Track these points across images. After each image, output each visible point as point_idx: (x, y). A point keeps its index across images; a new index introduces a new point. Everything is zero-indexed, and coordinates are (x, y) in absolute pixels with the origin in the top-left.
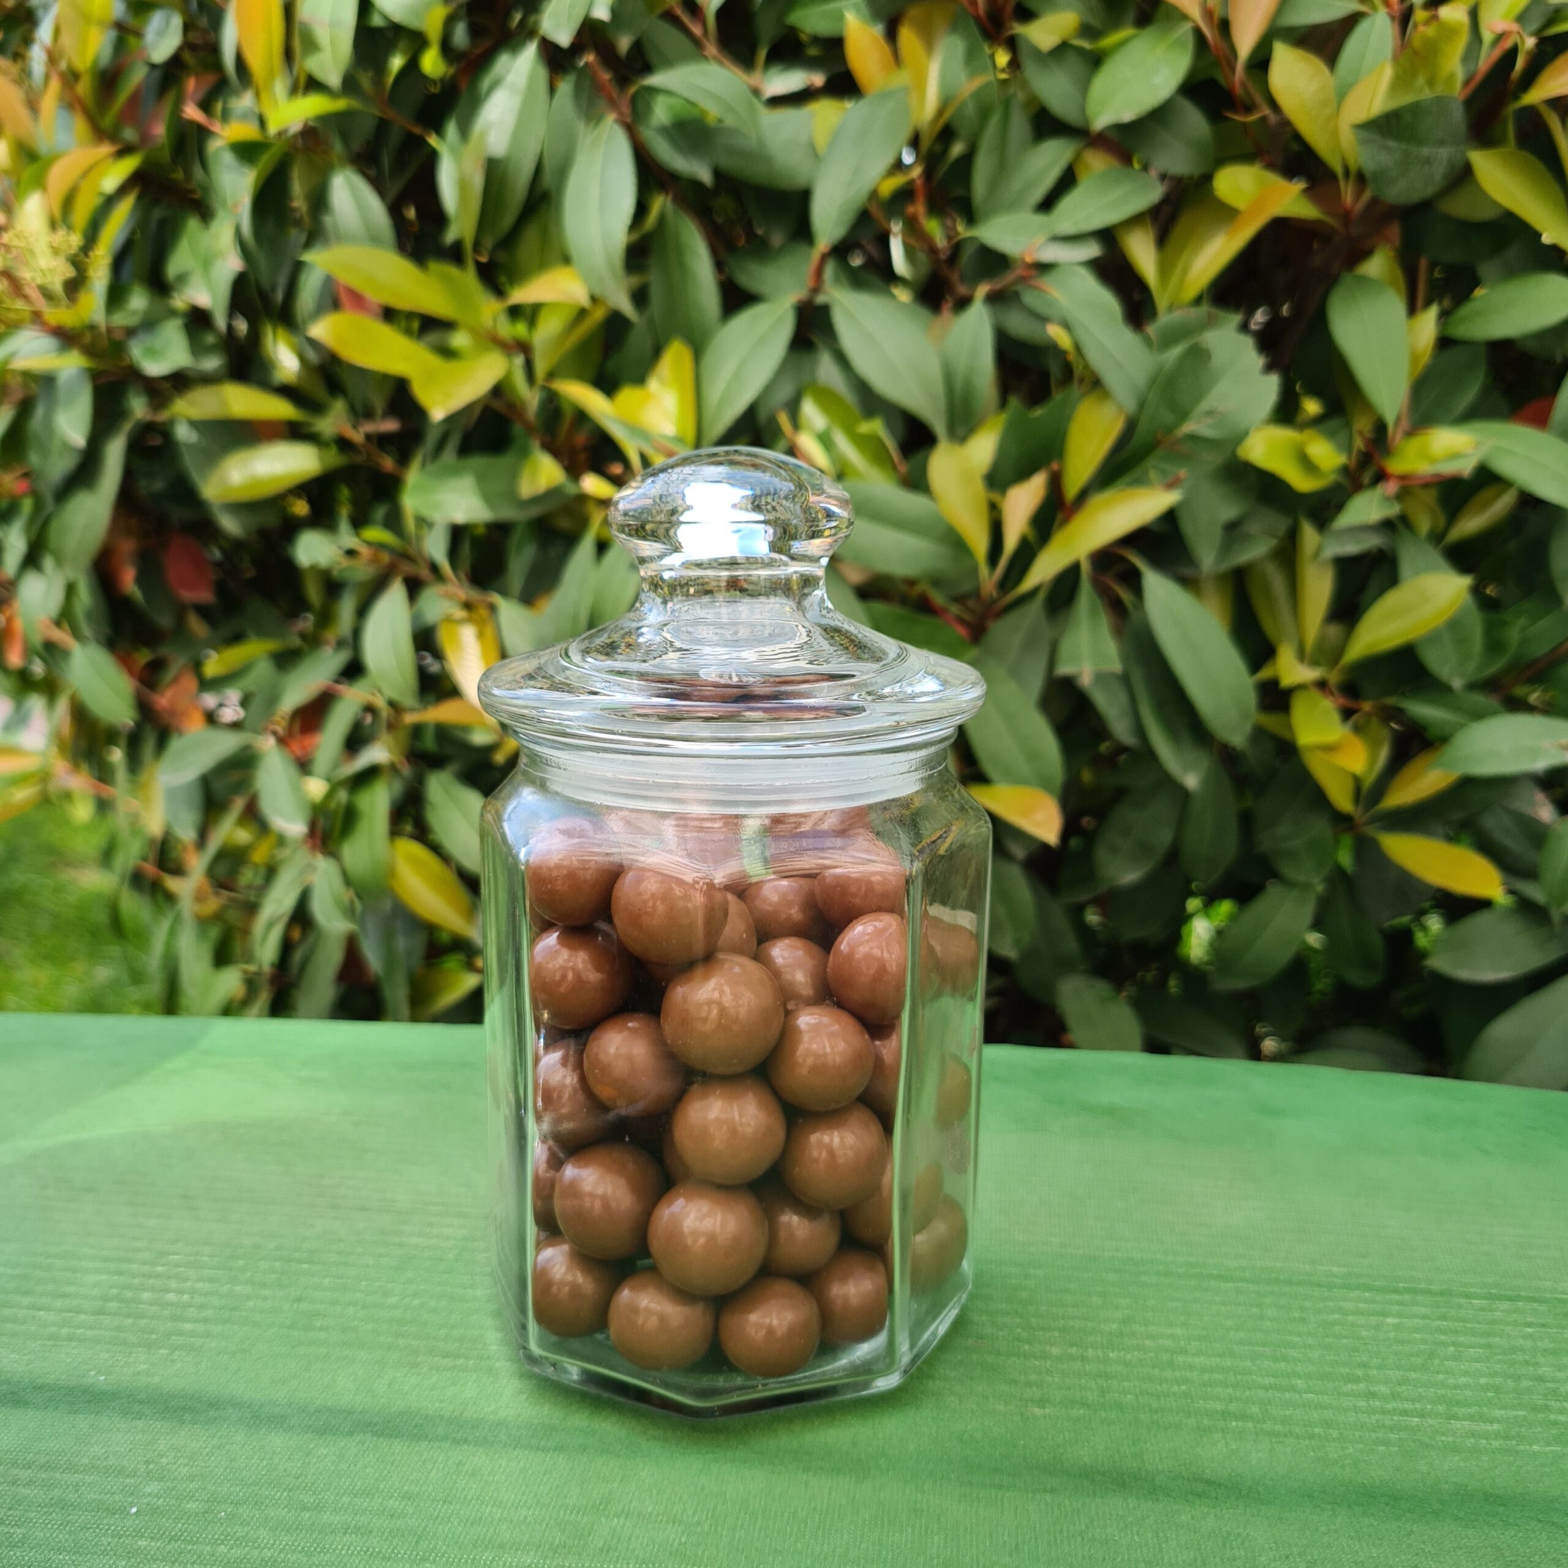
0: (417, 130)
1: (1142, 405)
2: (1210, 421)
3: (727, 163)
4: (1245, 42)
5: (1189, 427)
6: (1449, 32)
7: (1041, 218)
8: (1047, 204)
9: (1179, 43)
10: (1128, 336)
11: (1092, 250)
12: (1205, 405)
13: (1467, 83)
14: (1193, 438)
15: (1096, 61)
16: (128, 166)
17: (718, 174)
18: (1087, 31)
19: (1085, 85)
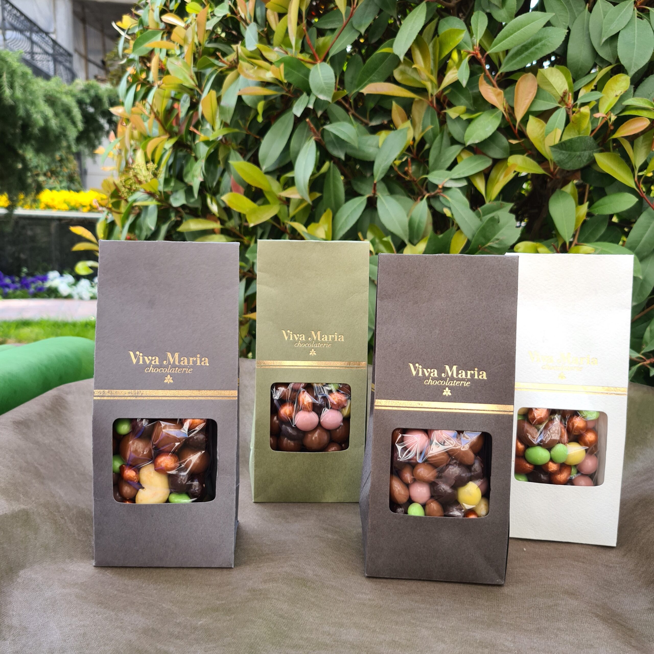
0: (258, 137)
1: (473, 236)
2: (497, 242)
3: (349, 151)
4: (519, 116)
5: (489, 244)
6: (583, 116)
7: (448, 172)
8: (450, 168)
9: (497, 117)
10: (471, 212)
11: (464, 183)
12: (496, 237)
13: (592, 131)
14: (491, 247)
15: (470, 121)
16: (173, 141)
17: (346, 155)
18: (468, 111)
19: (465, 130)
